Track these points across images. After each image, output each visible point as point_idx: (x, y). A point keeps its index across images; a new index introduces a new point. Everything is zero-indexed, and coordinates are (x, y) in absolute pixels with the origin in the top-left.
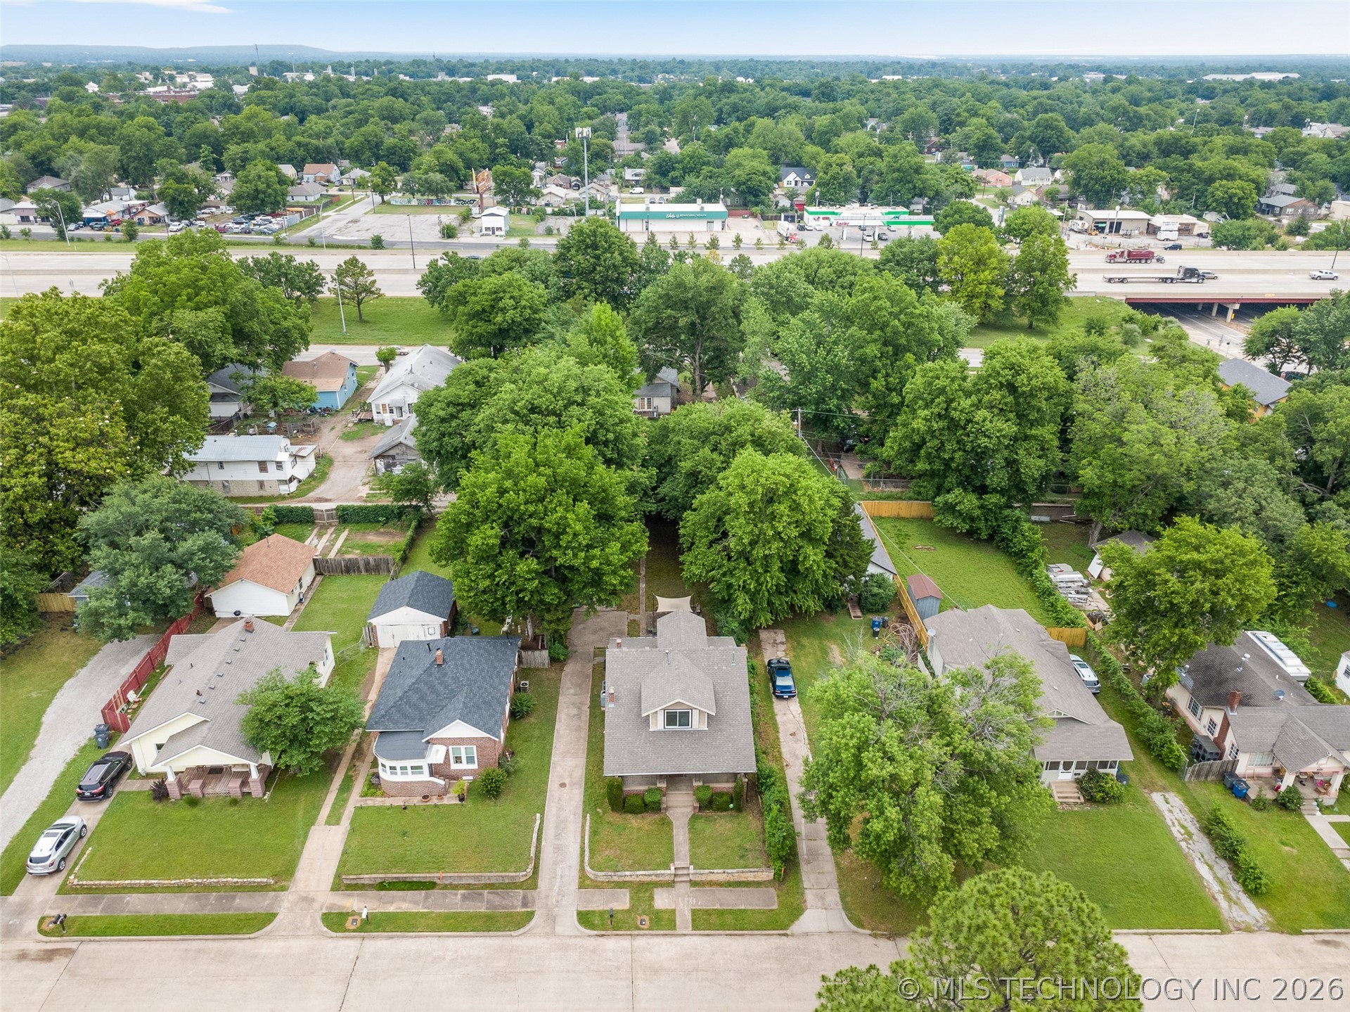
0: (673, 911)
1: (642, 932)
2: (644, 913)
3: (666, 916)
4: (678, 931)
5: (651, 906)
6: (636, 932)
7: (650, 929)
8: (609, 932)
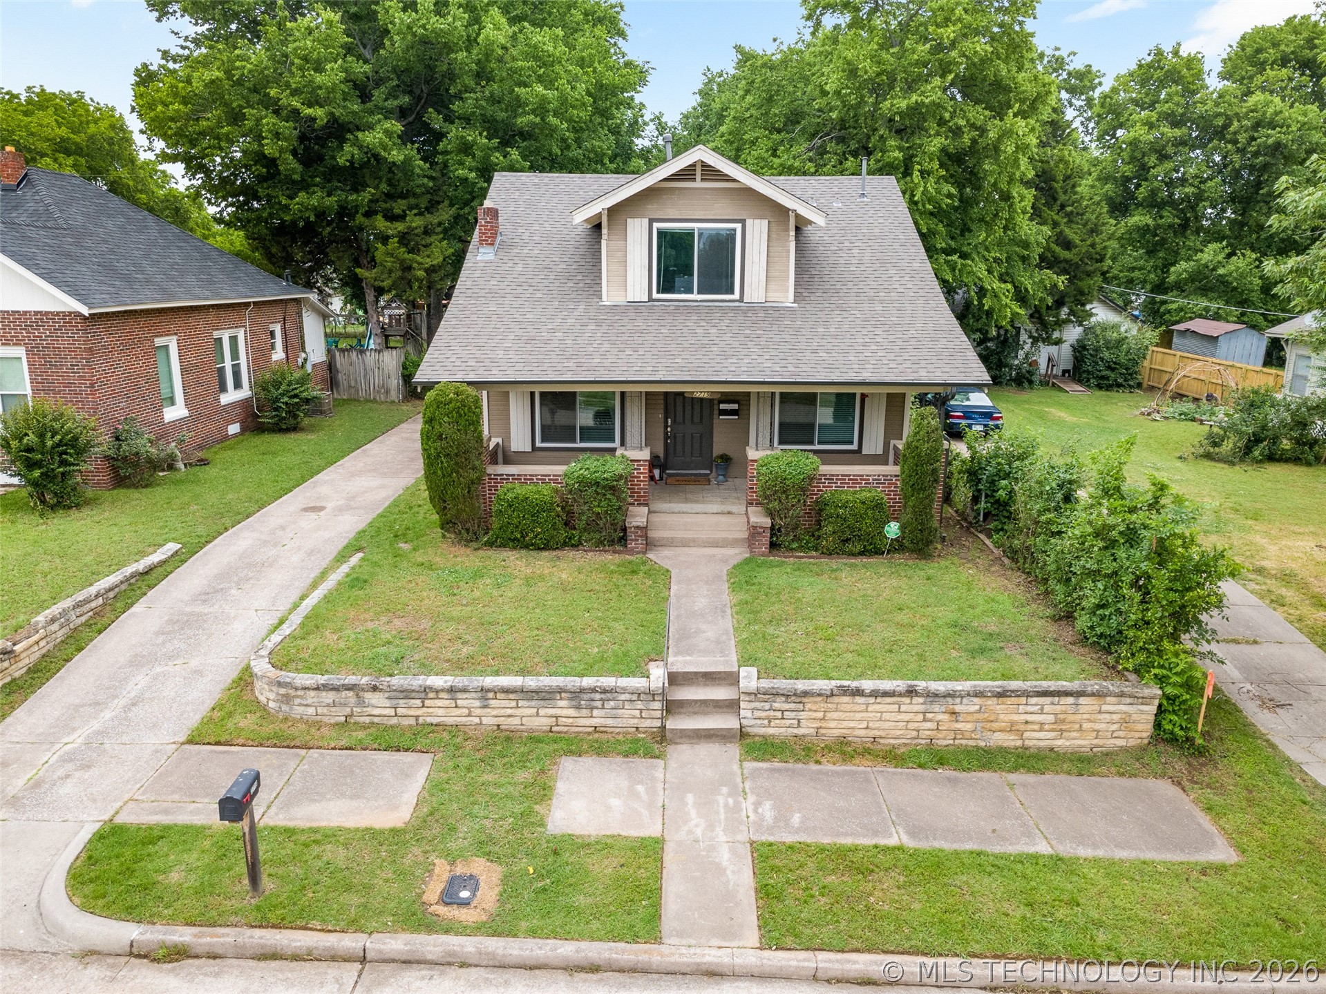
0: (652, 849)
1: (432, 944)
2: (484, 847)
3: (603, 868)
4: (673, 951)
5: (530, 820)
6: (397, 943)
7: (492, 928)
8: (224, 937)
